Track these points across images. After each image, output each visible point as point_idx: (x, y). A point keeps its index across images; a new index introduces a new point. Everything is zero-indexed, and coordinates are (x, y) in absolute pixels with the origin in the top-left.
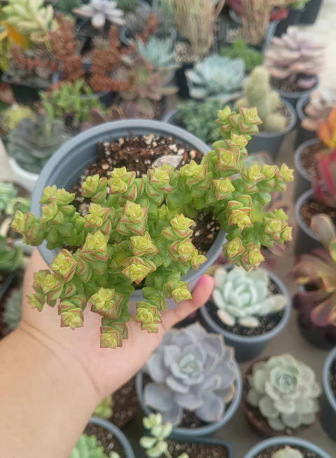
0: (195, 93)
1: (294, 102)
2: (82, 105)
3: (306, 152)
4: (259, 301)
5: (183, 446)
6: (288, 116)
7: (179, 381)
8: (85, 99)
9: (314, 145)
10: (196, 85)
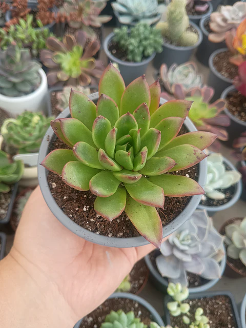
0: (123, 20)
1: (197, 22)
2: (37, 36)
3: (217, 59)
4: (220, 177)
5: (194, 302)
6: (196, 32)
7: (183, 251)
8: (38, 31)
9: (221, 53)
10: (122, 14)
